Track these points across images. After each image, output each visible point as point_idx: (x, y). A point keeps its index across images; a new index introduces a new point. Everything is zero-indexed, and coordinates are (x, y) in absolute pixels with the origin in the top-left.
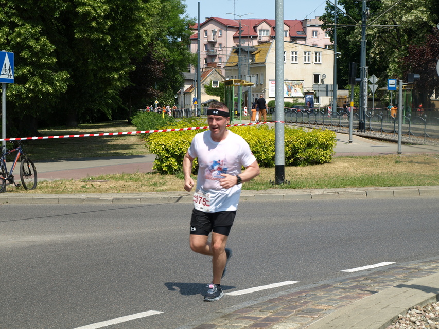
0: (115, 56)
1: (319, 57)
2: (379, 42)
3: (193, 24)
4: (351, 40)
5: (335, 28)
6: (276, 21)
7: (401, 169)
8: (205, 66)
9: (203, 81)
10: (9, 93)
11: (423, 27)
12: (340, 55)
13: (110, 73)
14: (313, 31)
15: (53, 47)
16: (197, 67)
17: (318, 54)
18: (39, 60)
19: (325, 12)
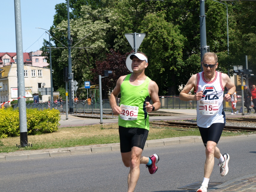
1: (41, 73)
2: (77, 62)
4: (60, 61)
7: (106, 132)
11: (102, 52)
14: (36, 59)
17: (40, 71)
19: (43, 45)
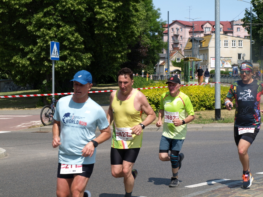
0: (119, 44)
1: (241, 43)
3: (165, 25)
4: (261, 33)
5: (251, 26)
6: (215, 22)
8: (172, 50)
9: (171, 59)
10: (56, 66)
12: (254, 42)
13: (116, 54)
14: (238, 28)
15: (82, 39)
16: (167, 50)
18: (74, 47)
19: (245, 16)
